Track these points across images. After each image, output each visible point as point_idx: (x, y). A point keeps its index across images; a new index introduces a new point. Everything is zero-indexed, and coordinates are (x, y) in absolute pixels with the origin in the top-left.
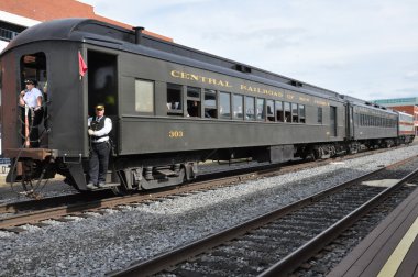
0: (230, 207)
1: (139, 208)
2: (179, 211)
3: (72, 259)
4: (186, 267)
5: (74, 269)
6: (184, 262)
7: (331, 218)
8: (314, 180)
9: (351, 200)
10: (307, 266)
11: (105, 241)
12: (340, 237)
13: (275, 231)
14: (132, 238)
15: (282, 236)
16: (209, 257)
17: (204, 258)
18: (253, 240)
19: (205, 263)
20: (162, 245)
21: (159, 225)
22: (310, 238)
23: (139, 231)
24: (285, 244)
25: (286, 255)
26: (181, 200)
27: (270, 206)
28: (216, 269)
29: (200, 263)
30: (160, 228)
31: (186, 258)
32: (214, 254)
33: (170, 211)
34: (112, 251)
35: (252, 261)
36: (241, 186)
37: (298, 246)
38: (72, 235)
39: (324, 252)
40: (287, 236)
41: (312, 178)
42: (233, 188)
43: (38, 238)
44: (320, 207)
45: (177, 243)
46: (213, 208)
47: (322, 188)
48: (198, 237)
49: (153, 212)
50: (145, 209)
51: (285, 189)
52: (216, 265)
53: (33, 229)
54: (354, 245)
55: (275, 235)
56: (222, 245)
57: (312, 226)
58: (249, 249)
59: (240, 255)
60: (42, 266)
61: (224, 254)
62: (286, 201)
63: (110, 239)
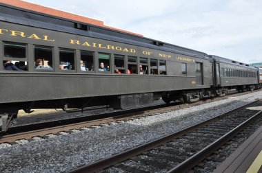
0: (174, 121)
1: (128, 122)
2: (148, 123)
3: (96, 147)
4: (153, 152)
5: (97, 152)
6: (151, 150)
7: (230, 127)
8: (220, 107)
9: (241, 117)
10: (217, 152)
11: (111, 138)
12: (235, 137)
13: (199, 134)
14: (125, 137)
15: (203, 136)
16: (164, 147)
17: (162, 148)
18: (187, 138)
19: (162, 150)
20: (140, 141)
21: (138, 130)
22: (218, 138)
23: (128, 133)
24: (205, 141)
25: (206, 146)
26: (149, 118)
27: (196, 121)
28: (168, 153)
29: (160, 150)
30: (139, 132)
31: (153, 148)
32: (167, 146)
33: (144, 124)
34: (115, 143)
35: (187, 149)
36: (180, 111)
37: (212, 142)
38: (95, 135)
39: (226, 145)
40: (206, 137)
41: (219, 106)
42: (176, 112)
43: (80, 136)
44: (223, 121)
45: (148, 140)
46: (166, 122)
47: (224, 111)
48: (159, 137)
49: (135, 124)
50: (131, 122)
51: (204, 112)
52: (168, 151)
53: (77, 131)
54: (243, 142)
55: (200, 136)
56: (171, 141)
57: (219, 131)
58: (186, 144)
59: (181, 146)
60: (82, 149)
61: (173, 146)
62: (205, 118)
63: (114, 137)
